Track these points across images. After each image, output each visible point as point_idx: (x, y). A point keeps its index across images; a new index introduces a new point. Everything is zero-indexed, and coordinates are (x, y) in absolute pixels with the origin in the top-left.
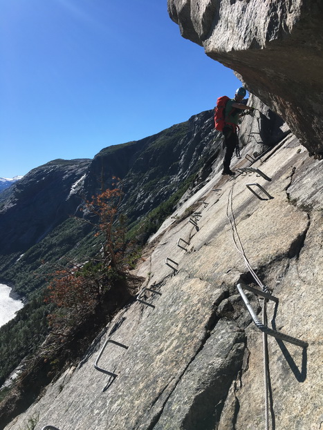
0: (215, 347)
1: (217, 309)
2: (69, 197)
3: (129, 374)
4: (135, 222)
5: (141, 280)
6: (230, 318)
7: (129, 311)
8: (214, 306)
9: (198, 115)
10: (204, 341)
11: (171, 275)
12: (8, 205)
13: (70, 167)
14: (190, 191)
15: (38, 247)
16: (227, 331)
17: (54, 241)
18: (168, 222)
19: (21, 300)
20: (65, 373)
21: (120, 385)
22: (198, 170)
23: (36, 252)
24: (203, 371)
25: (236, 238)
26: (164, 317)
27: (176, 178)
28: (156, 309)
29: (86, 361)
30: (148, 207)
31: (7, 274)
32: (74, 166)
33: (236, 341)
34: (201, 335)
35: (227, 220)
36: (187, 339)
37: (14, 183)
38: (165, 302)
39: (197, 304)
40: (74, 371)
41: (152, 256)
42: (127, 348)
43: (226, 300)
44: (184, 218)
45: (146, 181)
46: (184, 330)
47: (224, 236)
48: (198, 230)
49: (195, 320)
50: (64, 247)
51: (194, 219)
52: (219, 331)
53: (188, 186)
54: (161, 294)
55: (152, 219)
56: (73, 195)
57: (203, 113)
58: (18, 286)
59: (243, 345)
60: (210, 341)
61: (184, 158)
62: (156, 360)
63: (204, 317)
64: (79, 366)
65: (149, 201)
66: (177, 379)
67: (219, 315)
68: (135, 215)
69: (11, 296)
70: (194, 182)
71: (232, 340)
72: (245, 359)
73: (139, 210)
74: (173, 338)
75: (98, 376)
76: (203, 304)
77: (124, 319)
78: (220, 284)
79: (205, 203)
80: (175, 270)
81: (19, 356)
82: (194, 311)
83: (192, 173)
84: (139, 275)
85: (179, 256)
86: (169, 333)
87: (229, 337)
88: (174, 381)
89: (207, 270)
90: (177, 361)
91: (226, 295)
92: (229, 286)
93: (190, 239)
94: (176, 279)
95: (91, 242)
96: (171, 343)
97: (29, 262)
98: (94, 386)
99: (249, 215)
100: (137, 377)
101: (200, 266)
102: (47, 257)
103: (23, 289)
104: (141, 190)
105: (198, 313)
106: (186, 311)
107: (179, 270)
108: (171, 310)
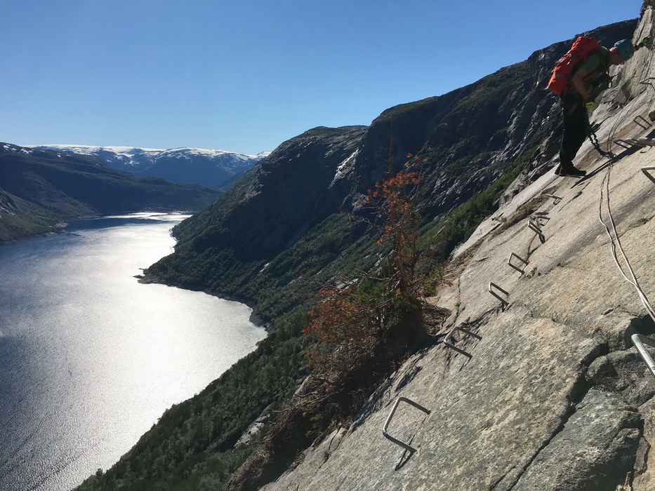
0: (585, 430)
1: (587, 370)
2: (333, 183)
3: (436, 450)
4: (430, 224)
5: (444, 313)
6: (610, 388)
7: (427, 359)
8: (581, 365)
9: (545, 50)
10: (565, 418)
11: (496, 310)
12: (251, 193)
13: (336, 139)
14: (523, 177)
15: (287, 254)
16: (606, 408)
17: (310, 246)
18: (486, 226)
19: (265, 327)
20: (332, 436)
21: (422, 465)
22: (539, 142)
23: (285, 261)
24: (567, 463)
25: (621, 257)
26: (491, 373)
27: (501, 156)
28: (473, 361)
29: (361, 423)
30: (452, 201)
31: (247, 289)
32: (342, 136)
33: (624, 424)
34: (559, 408)
35: (600, 227)
36: (534, 412)
37: (258, 163)
38: (489, 351)
39: (549, 360)
40: (344, 434)
41: (462, 277)
42: (429, 413)
43: (604, 358)
44: (516, 221)
45: (452, 160)
46: (529, 397)
47: (596, 254)
48: (543, 241)
49: (547, 385)
50: (323, 257)
51: (535, 223)
52: (592, 406)
53: (521, 169)
54: (480, 338)
55: (458, 220)
56: (339, 181)
57: (554, 46)
58: (261, 306)
59: (637, 432)
60: (574, 420)
61: (517, 122)
62: (482, 436)
63: (564, 380)
64: (351, 428)
65: (454, 192)
66: (519, 469)
67: (591, 380)
68: (431, 213)
69: (252, 320)
70: (531, 161)
71: (616, 423)
72: (640, 454)
73: (437, 204)
74: (508, 407)
75: (383, 447)
76: (561, 361)
77: (419, 369)
78: (591, 332)
79: (556, 198)
80: (504, 303)
81: (260, 404)
82: (544, 370)
83: (528, 148)
84: (441, 305)
85: (510, 281)
86: (500, 399)
87: (611, 417)
88: (515, 473)
89: (565, 306)
90: (518, 443)
91: (602, 349)
92: (609, 336)
93: (529, 254)
94: (507, 317)
95: (363, 251)
96: (506, 415)
97: (276, 276)
98: (377, 459)
99: (645, 221)
100: (449, 457)
101: (551, 300)
102: (300, 269)
103: (268, 312)
104: (442, 173)
105: (552, 374)
106: (530, 368)
107: (510, 302)
108: (502, 364)
